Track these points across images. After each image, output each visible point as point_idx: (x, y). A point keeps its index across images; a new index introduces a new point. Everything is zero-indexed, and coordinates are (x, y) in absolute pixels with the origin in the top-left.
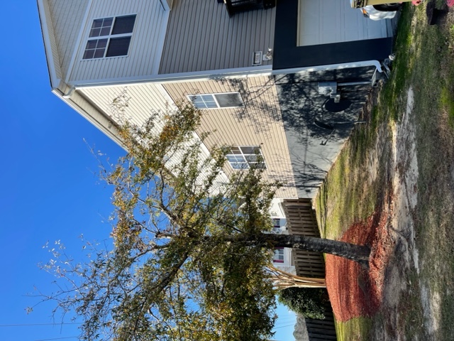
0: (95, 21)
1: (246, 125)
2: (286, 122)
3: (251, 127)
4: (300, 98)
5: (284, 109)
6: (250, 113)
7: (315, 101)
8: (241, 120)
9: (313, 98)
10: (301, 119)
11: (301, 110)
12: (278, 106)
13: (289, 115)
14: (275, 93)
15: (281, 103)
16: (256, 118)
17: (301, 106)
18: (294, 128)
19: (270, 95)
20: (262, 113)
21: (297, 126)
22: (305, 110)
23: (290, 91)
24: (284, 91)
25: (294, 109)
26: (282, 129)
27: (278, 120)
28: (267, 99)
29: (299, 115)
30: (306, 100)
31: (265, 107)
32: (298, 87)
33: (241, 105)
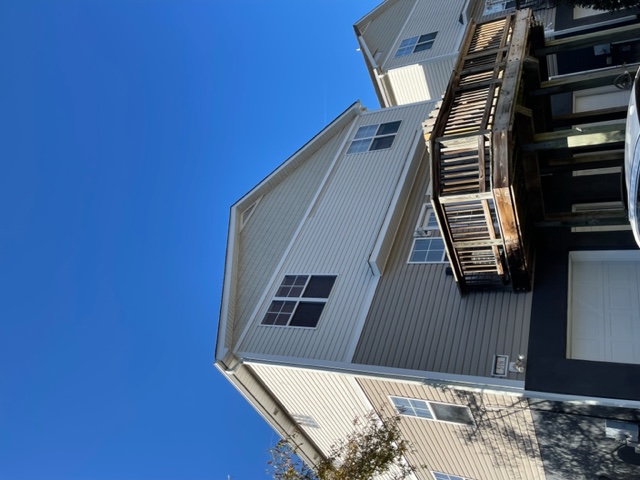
0: (286, 276)
1: (478, 451)
2: (546, 462)
3: (486, 456)
4: (572, 433)
5: (544, 443)
6: (485, 437)
7: (599, 442)
8: (469, 443)
9: (596, 438)
10: (574, 463)
11: (574, 451)
12: (533, 438)
13: (553, 453)
14: (529, 419)
15: (538, 434)
16: (494, 445)
17: (574, 445)
18: (561, 473)
19: (520, 421)
20: (505, 441)
21: (567, 471)
22: (581, 452)
23: (555, 421)
24: (544, 419)
25: (563, 447)
26: (541, 470)
27: (534, 457)
28: (514, 424)
29: (570, 457)
30: (583, 439)
31: (510, 434)
32: (569, 418)
33: (470, 423)
